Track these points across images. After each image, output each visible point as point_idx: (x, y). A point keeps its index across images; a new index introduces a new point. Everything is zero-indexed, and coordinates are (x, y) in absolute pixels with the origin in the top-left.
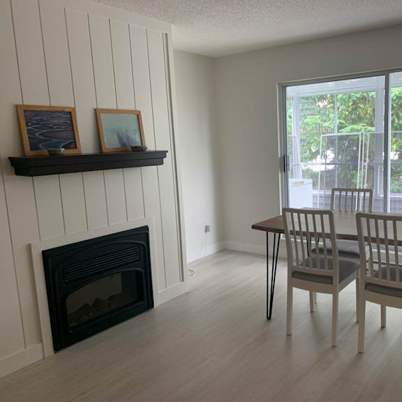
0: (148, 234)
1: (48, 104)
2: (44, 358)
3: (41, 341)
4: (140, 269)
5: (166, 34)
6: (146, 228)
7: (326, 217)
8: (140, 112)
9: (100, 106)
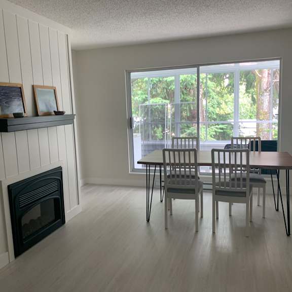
0: (62, 172)
1: (8, 82)
2: (9, 262)
3: (7, 251)
4: (58, 196)
5: (67, 35)
6: (60, 168)
7: (192, 153)
8: (55, 87)
9: (35, 84)
